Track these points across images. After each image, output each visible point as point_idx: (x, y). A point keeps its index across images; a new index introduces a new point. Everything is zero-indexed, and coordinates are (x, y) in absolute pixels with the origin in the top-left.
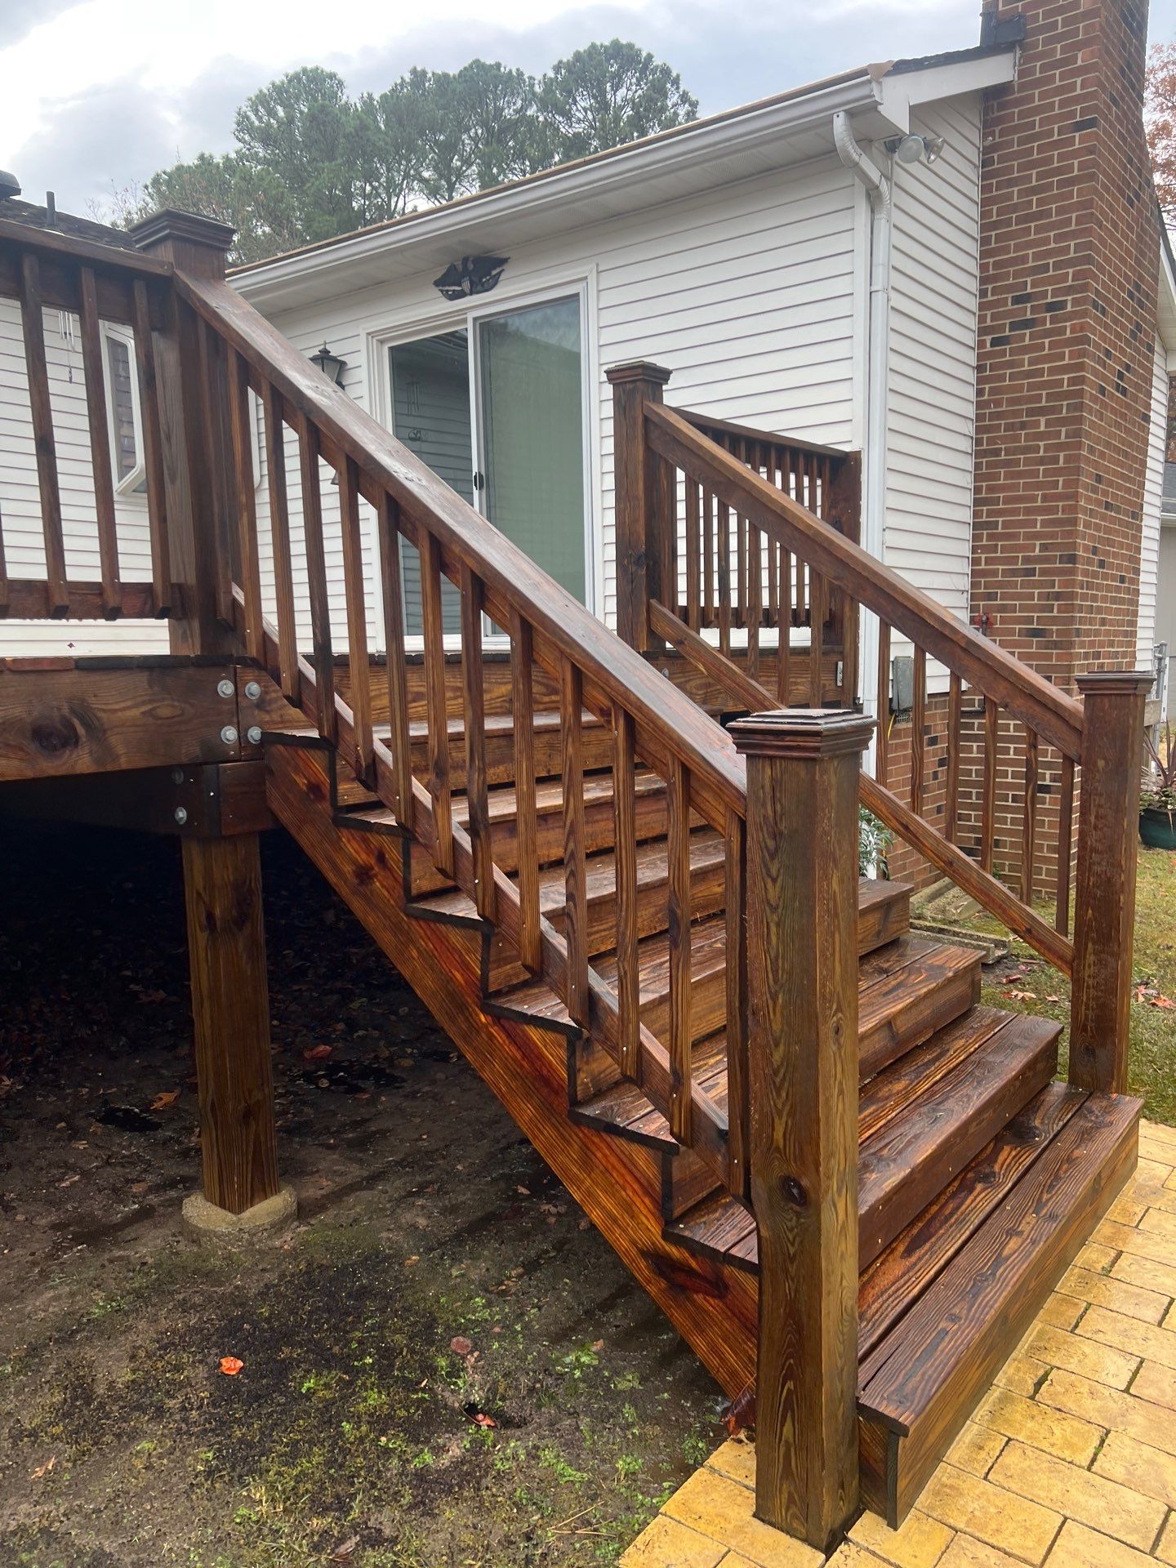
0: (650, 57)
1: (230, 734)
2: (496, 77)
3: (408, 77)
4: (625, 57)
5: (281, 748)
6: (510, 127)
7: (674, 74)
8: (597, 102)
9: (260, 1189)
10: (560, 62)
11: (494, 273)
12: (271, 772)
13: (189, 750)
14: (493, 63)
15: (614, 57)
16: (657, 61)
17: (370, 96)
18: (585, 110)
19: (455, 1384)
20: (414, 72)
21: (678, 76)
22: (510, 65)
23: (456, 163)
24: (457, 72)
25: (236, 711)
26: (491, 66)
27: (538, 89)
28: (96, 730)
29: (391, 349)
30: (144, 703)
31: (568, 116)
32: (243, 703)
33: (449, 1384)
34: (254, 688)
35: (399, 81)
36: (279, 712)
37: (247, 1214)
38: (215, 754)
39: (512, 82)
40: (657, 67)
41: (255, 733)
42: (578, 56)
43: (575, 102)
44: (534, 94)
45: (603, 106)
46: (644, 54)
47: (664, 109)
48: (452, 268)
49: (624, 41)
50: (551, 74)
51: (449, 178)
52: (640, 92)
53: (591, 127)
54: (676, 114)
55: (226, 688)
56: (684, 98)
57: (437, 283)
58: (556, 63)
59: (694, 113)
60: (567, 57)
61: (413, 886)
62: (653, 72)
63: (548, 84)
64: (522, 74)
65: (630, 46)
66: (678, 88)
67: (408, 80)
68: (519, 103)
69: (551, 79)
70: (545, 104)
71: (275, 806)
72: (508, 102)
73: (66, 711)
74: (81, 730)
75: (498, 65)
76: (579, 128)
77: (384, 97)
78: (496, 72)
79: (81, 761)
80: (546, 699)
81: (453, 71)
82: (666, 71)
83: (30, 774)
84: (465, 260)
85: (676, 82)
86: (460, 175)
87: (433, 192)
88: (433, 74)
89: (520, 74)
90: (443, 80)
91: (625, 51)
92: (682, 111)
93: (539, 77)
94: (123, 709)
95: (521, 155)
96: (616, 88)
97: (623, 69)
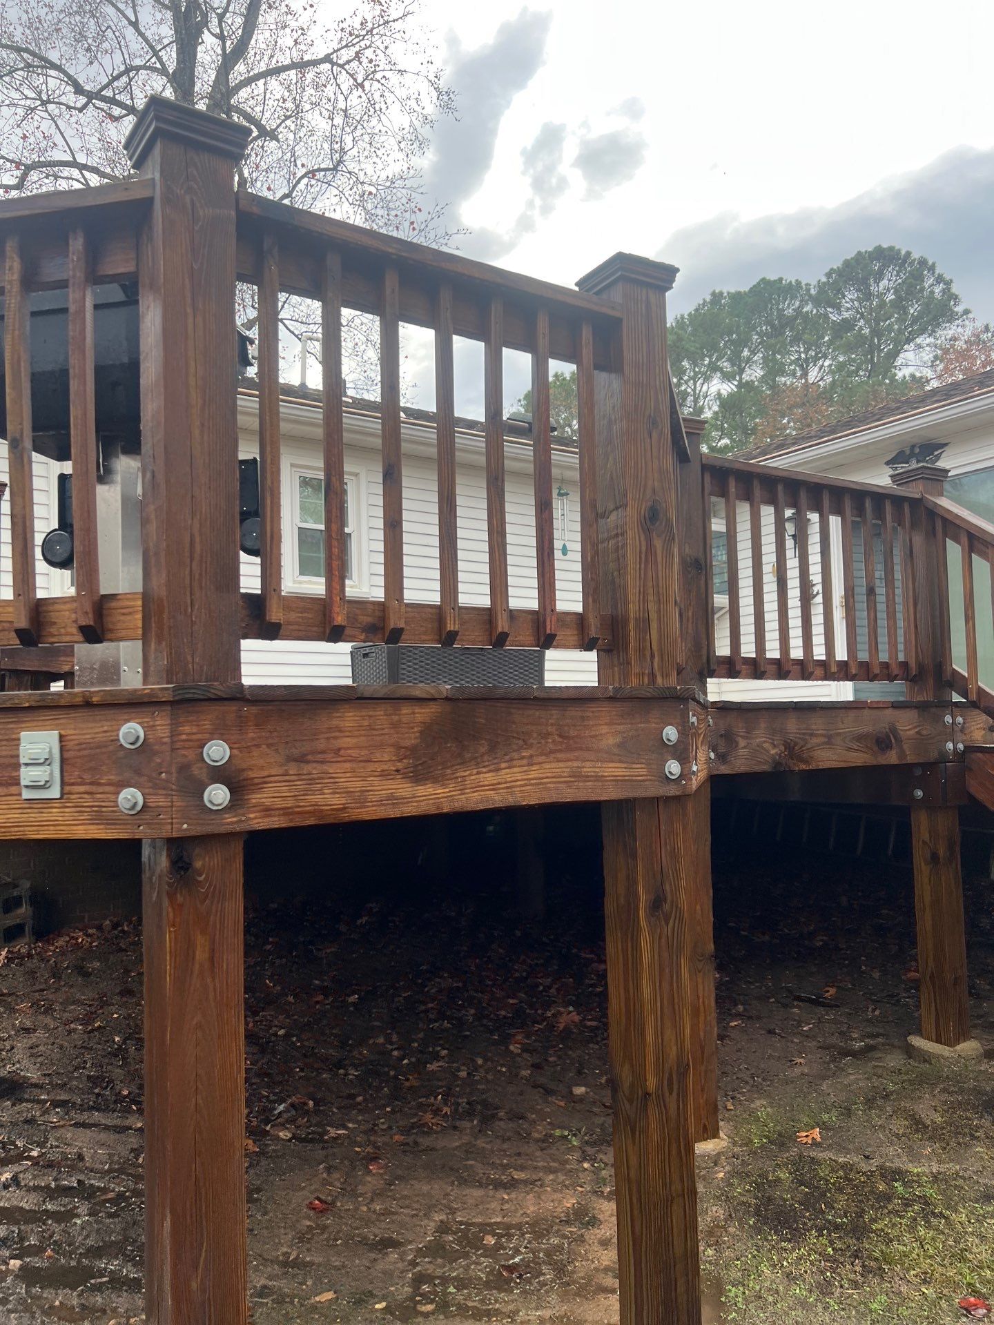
4: (886, 257)
6: (789, 322)
7: (930, 263)
8: (863, 294)
10: (832, 269)
14: (776, 278)
15: (878, 259)
16: (916, 255)
17: (682, 317)
18: (852, 300)
20: (713, 294)
21: (934, 264)
22: (790, 278)
24: (747, 289)
26: (775, 281)
27: (813, 292)
31: (838, 307)
35: (701, 302)
39: (791, 290)
40: (915, 260)
42: (847, 263)
43: (844, 296)
44: (810, 296)
45: (868, 296)
46: (903, 252)
47: (922, 289)
49: (885, 246)
50: (824, 279)
52: (900, 281)
56: (940, 279)
58: (827, 270)
60: (837, 264)
62: (911, 264)
63: (821, 287)
64: (800, 283)
65: (891, 248)
66: (934, 273)
67: (708, 300)
68: (797, 303)
69: (824, 283)
70: (817, 301)
72: (789, 305)
75: (781, 279)
76: (846, 315)
77: (690, 314)
78: (778, 285)
81: (744, 288)
82: (923, 262)
85: (932, 269)
87: (727, 377)
88: (728, 293)
90: (737, 297)
91: (886, 253)
92: (938, 290)
93: (814, 283)
96: (877, 283)
97: (885, 266)
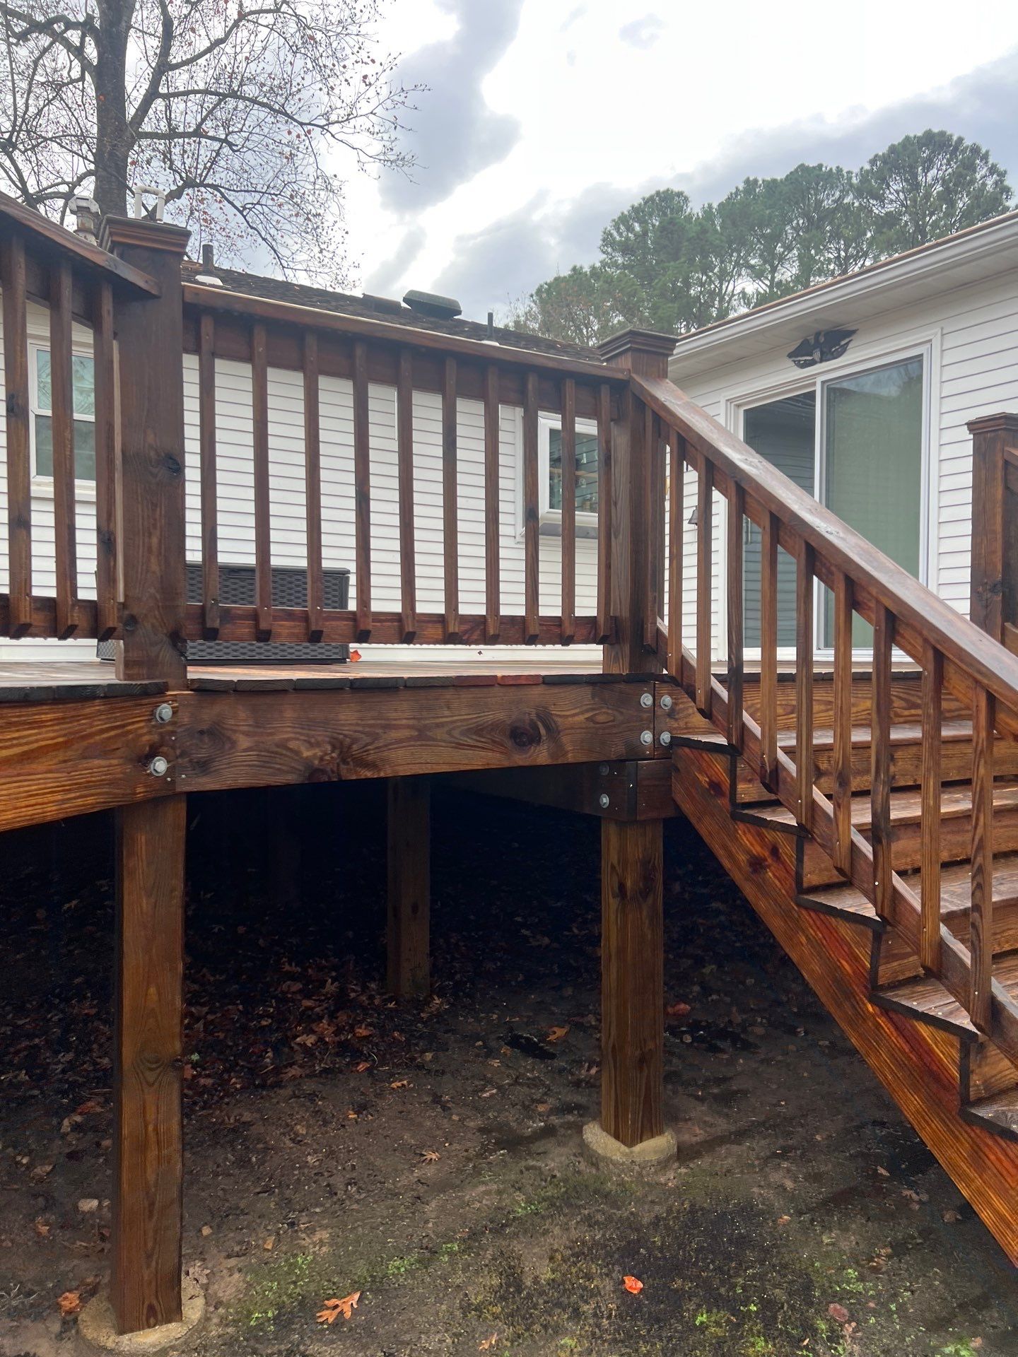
0: (960, 140)
1: (647, 737)
2: (818, 176)
3: (741, 186)
4: (937, 143)
5: (687, 750)
6: (829, 215)
7: (983, 151)
8: (910, 184)
9: (648, 1129)
10: (876, 156)
11: (843, 343)
12: (677, 770)
13: (617, 749)
14: (815, 165)
15: (927, 146)
16: (968, 142)
17: (710, 206)
18: (897, 192)
19: (835, 1349)
20: (747, 181)
21: (987, 152)
22: (830, 164)
23: (779, 249)
24: (783, 177)
25: (652, 718)
26: (814, 168)
27: (854, 181)
28: (553, 731)
29: (746, 411)
30: (587, 711)
31: (881, 199)
32: (659, 712)
33: (830, 1348)
34: (667, 700)
35: (734, 191)
36: (686, 720)
37: (638, 1148)
38: (634, 754)
39: (831, 178)
40: (967, 147)
41: (666, 737)
42: (893, 149)
43: (888, 186)
44: (851, 185)
45: (915, 186)
46: (955, 138)
47: (973, 181)
48: (805, 342)
49: (936, 130)
50: (867, 167)
51: (772, 261)
52: (950, 170)
53: (903, 205)
54: (984, 185)
55: (647, 700)
56: (993, 170)
57: (790, 356)
58: (872, 156)
59: (1002, 181)
60: (882, 150)
61: (805, 879)
62: (963, 152)
63: (864, 175)
64: (841, 170)
65: (942, 134)
66: (986, 163)
67: (741, 188)
68: (838, 194)
69: (867, 171)
70: (859, 193)
71: (678, 798)
72: (828, 195)
73: (534, 717)
74: (543, 731)
75: (820, 166)
76: (890, 208)
77: (721, 205)
78: (818, 172)
79: (541, 755)
80: (906, 713)
81: (780, 176)
82: (975, 150)
83: (506, 764)
84: (818, 334)
85: (985, 157)
86: (782, 259)
87: (757, 275)
88: (763, 181)
89: (839, 170)
90: (772, 185)
91: (937, 139)
92: (990, 182)
93: (856, 170)
94: (574, 715)
95: (836, 236)
96: (926, 171)
97: (934, 153)
